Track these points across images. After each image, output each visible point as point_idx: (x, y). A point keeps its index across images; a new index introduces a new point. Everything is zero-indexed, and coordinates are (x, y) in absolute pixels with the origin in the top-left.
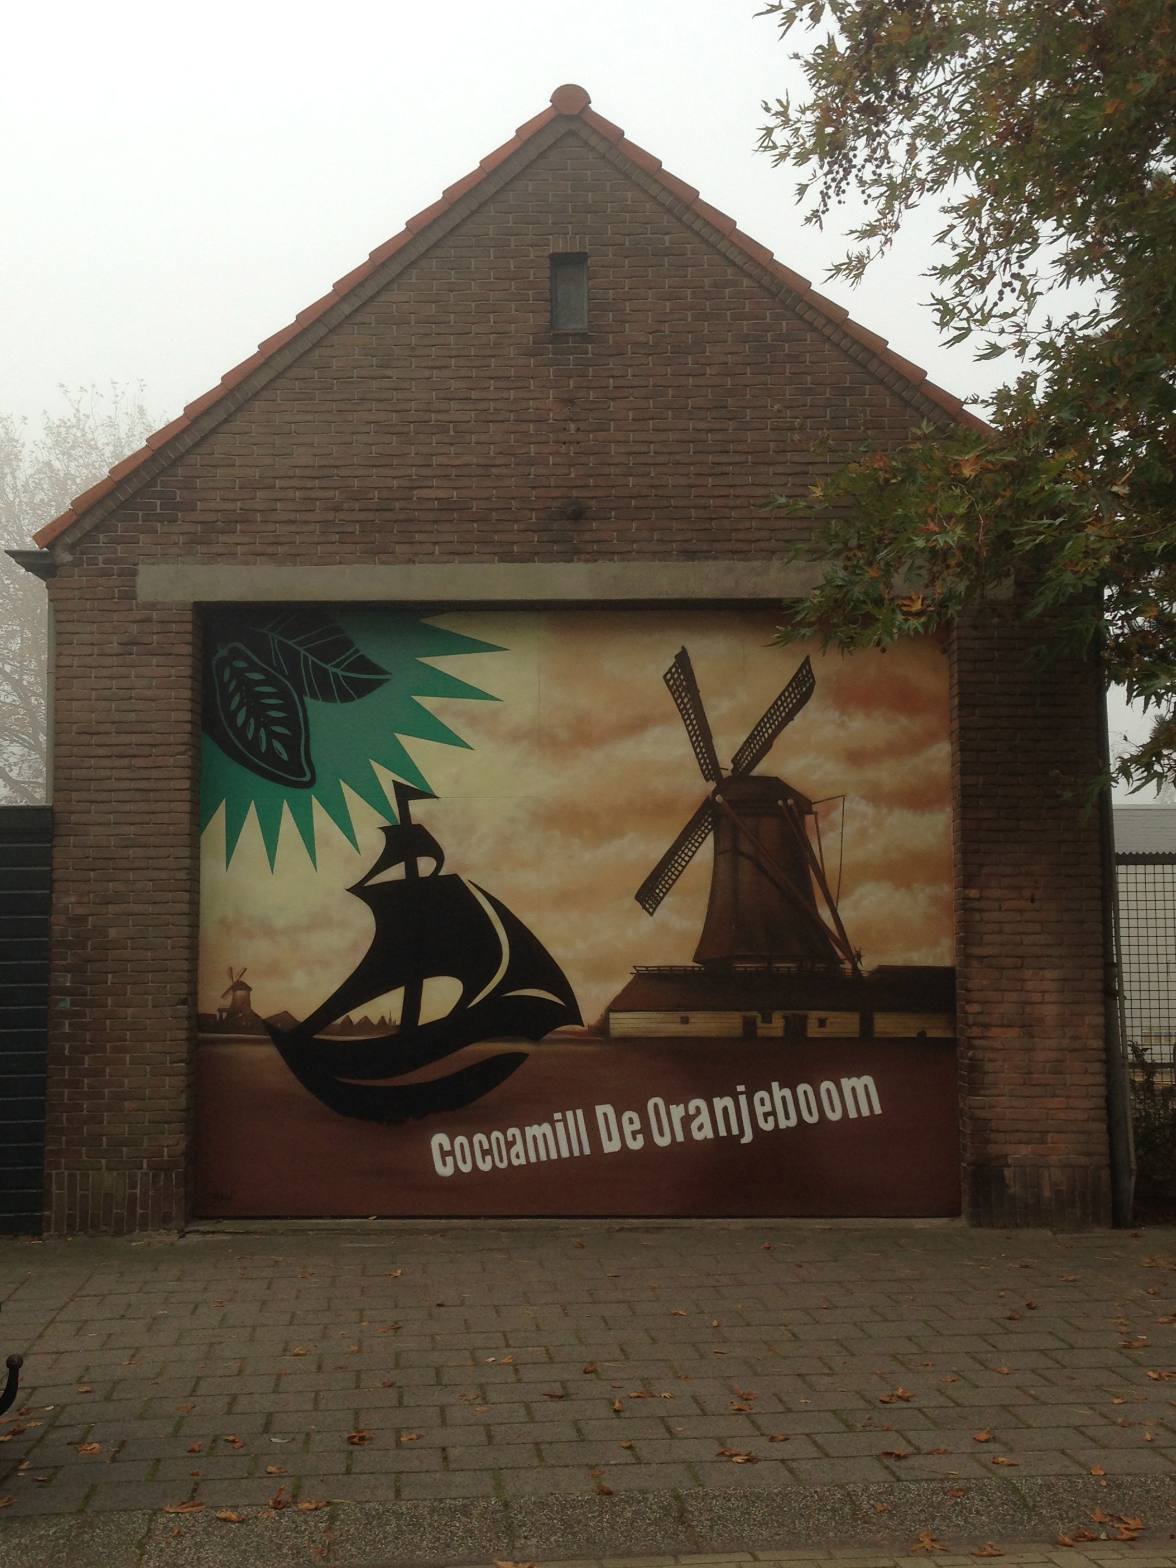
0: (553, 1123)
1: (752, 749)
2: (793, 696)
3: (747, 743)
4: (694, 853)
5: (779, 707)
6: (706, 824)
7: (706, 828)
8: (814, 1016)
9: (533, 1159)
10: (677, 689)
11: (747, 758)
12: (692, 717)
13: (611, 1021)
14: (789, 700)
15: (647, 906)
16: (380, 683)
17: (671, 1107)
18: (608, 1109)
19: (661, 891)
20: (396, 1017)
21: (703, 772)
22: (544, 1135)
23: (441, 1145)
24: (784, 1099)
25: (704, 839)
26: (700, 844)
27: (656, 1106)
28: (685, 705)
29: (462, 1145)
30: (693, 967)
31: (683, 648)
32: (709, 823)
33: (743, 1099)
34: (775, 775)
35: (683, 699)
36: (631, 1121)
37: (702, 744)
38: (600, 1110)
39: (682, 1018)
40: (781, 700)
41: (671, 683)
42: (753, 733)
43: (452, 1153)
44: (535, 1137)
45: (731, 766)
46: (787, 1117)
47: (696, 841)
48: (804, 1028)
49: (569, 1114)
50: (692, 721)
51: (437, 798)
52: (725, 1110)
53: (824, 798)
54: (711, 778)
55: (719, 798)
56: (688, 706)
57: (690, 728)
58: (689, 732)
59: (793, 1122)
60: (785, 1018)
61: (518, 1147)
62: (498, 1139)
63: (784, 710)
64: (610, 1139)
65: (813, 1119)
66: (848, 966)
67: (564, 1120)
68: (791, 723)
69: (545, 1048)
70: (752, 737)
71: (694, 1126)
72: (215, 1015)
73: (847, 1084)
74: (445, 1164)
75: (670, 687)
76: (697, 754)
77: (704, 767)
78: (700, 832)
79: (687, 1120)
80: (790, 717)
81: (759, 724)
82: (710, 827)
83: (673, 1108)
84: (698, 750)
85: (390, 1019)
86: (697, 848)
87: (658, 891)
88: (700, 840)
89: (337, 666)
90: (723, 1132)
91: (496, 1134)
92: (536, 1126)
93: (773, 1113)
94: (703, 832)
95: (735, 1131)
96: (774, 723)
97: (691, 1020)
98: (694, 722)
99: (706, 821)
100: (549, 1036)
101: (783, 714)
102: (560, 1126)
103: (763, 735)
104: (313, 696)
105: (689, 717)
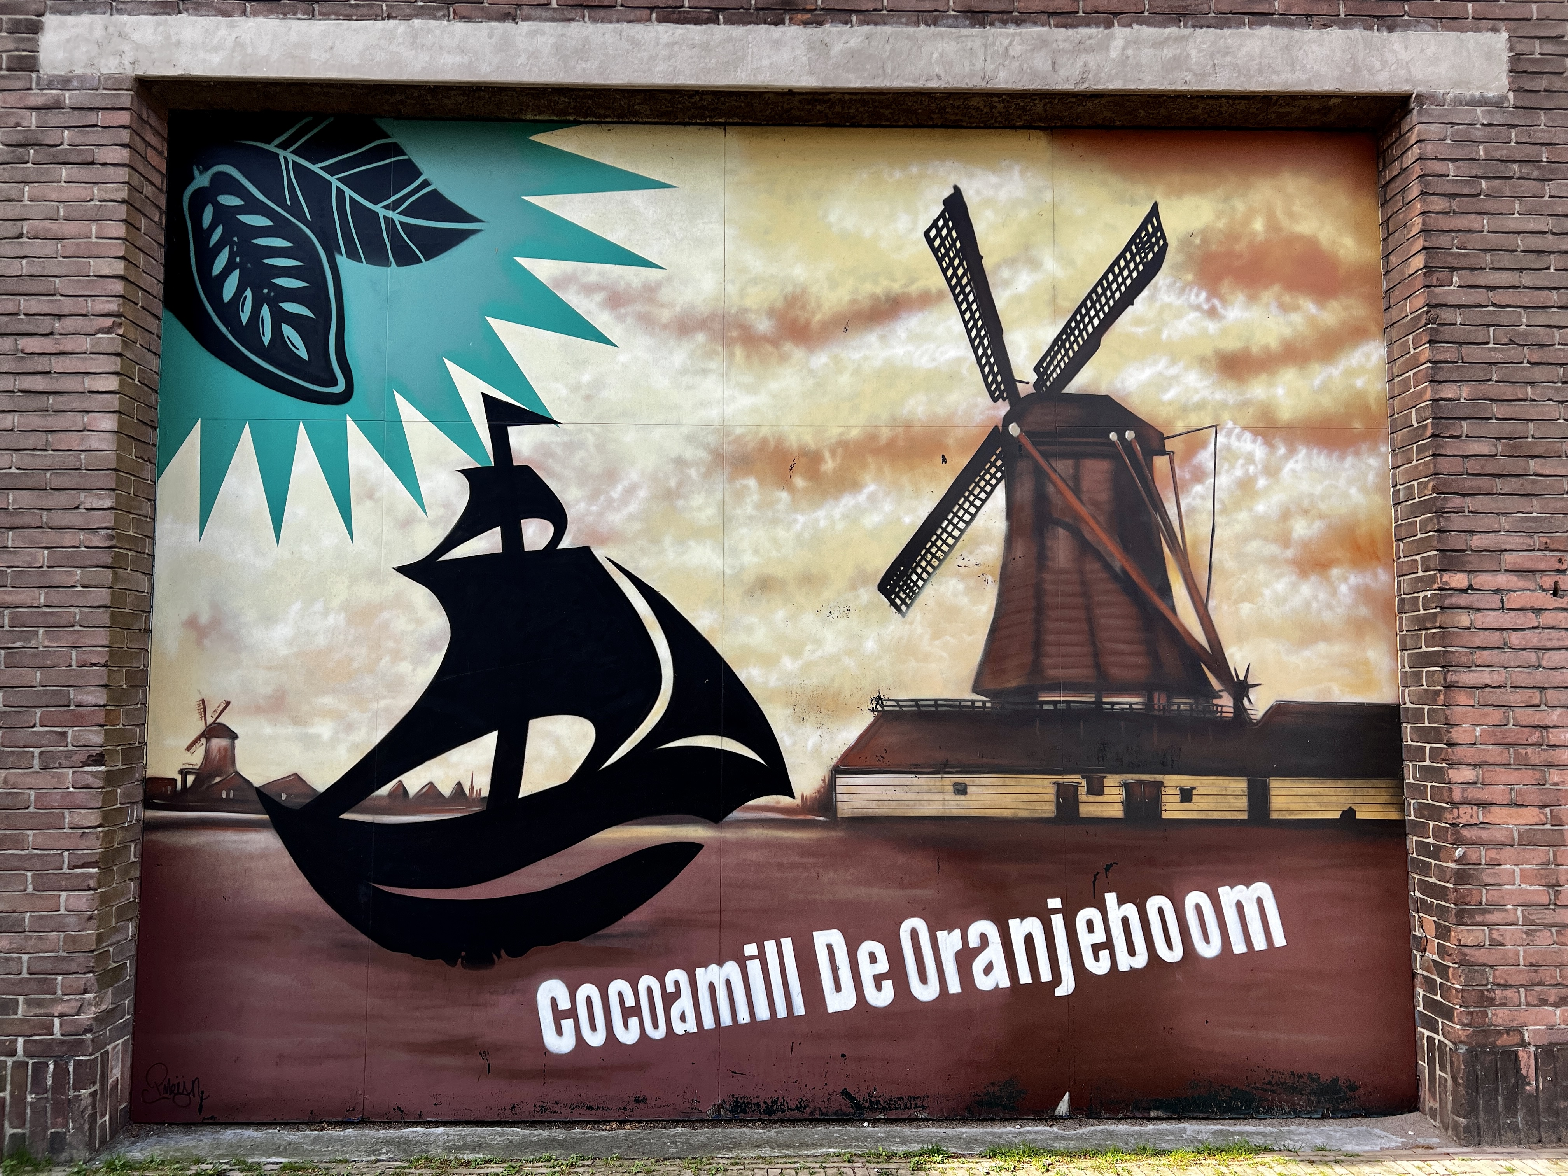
0: (742, 962)
1: (1067, 351)
2: (1132, 266)
3: (1059, 341)
4: (973, 516)
5: (1110, 284)
6: (993, 470)
7: (993, 476)
8: (1173, 782)
9: (709, 1023)
10: (947, 254)
11: (1058, 365)
12: (971, 298)
13: (839, 790)
14: (1126, 273)
15: (898, 601)
16: (464, 235)
17: (939, 933)
18: (835, 937)
19: (920, 577)
20: (483, 784)
21: (988, 386)
22: (728, 983)
23: (554, 1001)
24: (1125, 921)
25: (989, 494)
26: (983, 502)
27: (914, 934)
28: (960, 279)
29: (589, 1000)
30: (973, 702)
31: (956, 188)
32: (998, 469)
33: (1058, 921)
34: (1103, 393)
35: (955, 270)
36: (873, 958)
37: (986, 342)
38: (822, 939)
39: (955, 784)
40: (1114, 273)
41: (937, 243)
42: (1068, 324)
43: (572, 1013)
44: (712, 987)
45: (1033, 377)
46: (1132, 952)
47: (977, 497)
48: (1156, 803)
49: (770, 946)
50: (969, 305)
51: (556, 423)
52: (1029, 940)
53: (1184, 430)
54: (1001, 396)
55: (1014, 429)
56: (965, 281)
57: (967, 316)
58: (966, 323)
59: (1141, 960)
60: (1126, 785)
61: (684, 1003)
62: (650, 990)
63: (1119, 288)
64: (838, 988)
65: (1175, 955)
66: (1226, 702)
67: (762, 956)
68: (1130, 308)
69: (730, 835)
70: (1067, 330)
71: (978, 965)
72: (175, 780)
73: (1228, 895)
74: (560, 1032)
75: (935, 251)
76: (979, 359)
77: (990, 379)
78: (982, 484)
79: (966, 957)
80: (1128, 299)
81: (1078, 311)
82: (999, 475)
83: (941, 935)
84: (980, 351)
85: (472, 788)
86: (978, 508)
87: (914, 577)
88: (983, 495)
89: (393, 207)
90: (1025, 978)
91: (647, 981)
92: (714, 967)
93: (1109, 944)
94: (988, 483)
95: (1046, 975)
96: (1102, 309)
97: (970, 789)
98: (974, 307)
99: (993, 464)
100: (736, 814)
101: (1117, 295)
102: (754, 967)
103: (1085, 328)
104: (353, 255)
105: (966, 299)
